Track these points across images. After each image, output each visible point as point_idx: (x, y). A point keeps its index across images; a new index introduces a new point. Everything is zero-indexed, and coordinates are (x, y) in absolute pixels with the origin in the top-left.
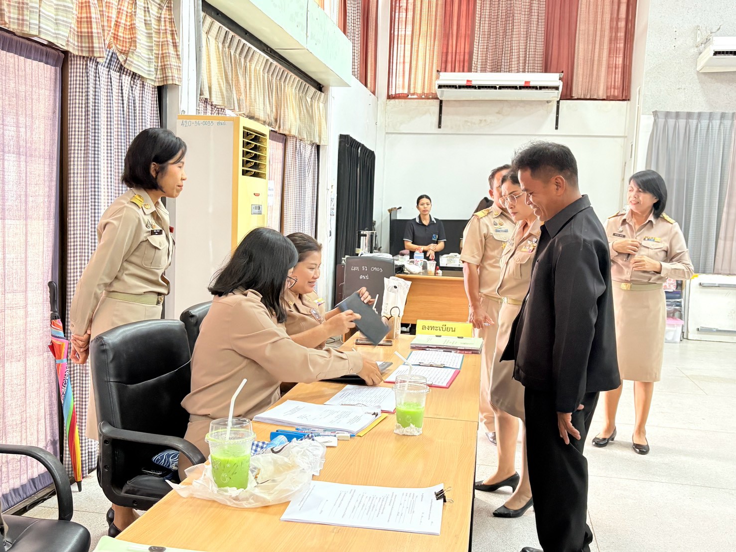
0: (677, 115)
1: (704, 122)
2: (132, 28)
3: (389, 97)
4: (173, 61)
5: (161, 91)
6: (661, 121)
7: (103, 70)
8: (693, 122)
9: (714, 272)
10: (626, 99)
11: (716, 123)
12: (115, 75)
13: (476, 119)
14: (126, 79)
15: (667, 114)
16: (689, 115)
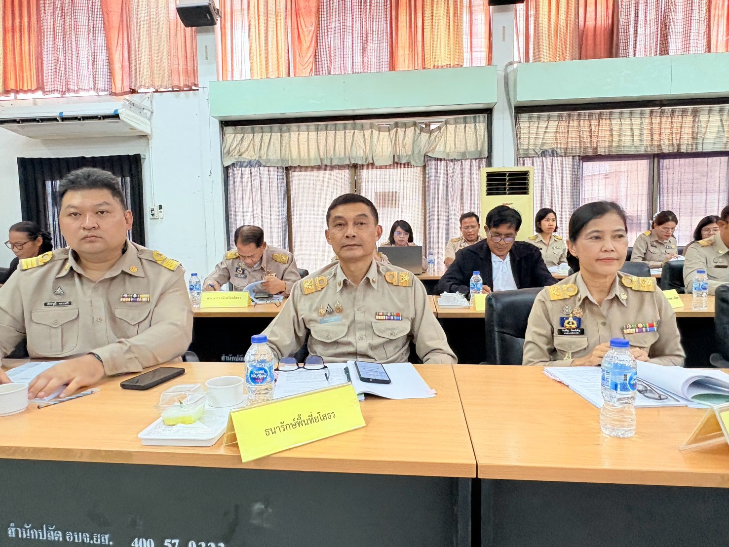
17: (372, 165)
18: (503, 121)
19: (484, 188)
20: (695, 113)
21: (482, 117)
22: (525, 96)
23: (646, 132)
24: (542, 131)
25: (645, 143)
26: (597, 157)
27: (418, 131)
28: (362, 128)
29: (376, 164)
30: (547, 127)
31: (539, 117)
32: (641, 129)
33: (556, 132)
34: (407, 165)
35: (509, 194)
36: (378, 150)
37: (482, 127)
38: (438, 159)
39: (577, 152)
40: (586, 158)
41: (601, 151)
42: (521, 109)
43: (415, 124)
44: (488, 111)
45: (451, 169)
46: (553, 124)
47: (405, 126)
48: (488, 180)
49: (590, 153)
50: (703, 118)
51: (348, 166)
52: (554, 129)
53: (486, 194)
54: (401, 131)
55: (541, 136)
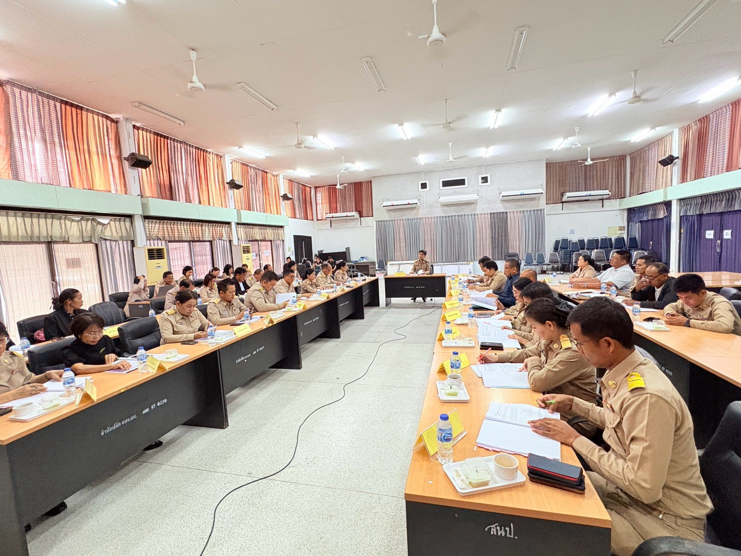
0: (381, 221)
1: (388, 223)
2: (222, 233)
3: (318, 220)
4: (231, 236)
5: (230, 241)
6: (378, 223)
7: (218, 241)
8: (385, 223)
9: (395, 261)
10: (372, 216)
11: (391, 222)
12: (220, 241)
13: (340, 224)
14: (222, 241)
15: (379, 221)
16: (384, 221)
17: (67, 242)
18: (138, 222)
19: (147, 256)
20: (202, 226)
21: (128, 219)
22: (152, 213)
23: (189, 232)
24: (153, 228)
25: (189, 236)
26: (175, 241)
27: (95, 224)
28: (60, 219)
29: (71, 241)
30: (155, 227)
31: (152, 222)
32: (187, 231)
33: (159, 229)
34: (90, 242)
35: (158, 259)
36: (71, 233)
37: (128, 224)
38: (105, 240)
39: (168, 239)
40: (170, 241)
41: (177, 239)
42: (146, 217)
43: (93, 220)
44: (130, 217)
45: (114, 245)
46: (157, 225)
47: (88, 220)
48: (148, 253)
49: (173, 239)
50: (204, 228)
51: (44, 242)
52: (158, 228)
53: (148, 258)
54: (84, 223)
55: (153, 230)
